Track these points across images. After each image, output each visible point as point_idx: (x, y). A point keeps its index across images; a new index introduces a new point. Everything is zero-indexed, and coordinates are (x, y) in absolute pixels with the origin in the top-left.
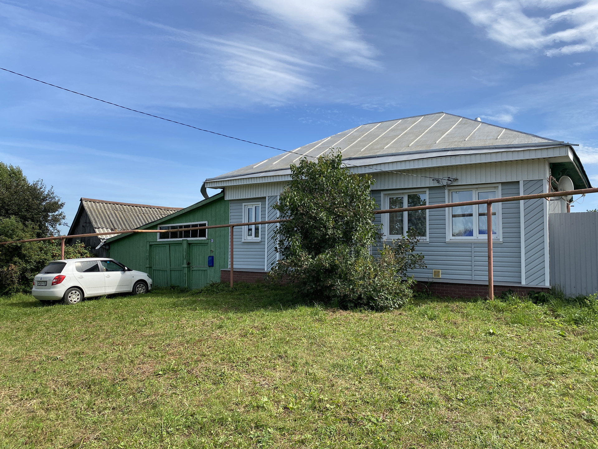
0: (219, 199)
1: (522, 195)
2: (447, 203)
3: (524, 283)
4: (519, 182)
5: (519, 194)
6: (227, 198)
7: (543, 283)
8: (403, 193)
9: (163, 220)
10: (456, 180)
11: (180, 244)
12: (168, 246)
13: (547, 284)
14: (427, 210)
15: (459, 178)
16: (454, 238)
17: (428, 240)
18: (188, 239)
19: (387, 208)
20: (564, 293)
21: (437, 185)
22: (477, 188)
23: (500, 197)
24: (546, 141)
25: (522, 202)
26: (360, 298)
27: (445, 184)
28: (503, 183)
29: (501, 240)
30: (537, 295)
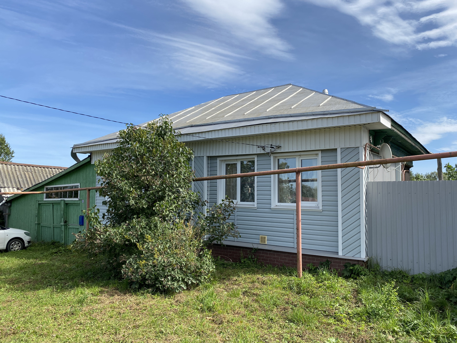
0: (87, 164)
1: (339, 163)
2: (272, 170)
3: (341, 254)
4: (336, 149)
5: (336, 161)
6: (93, 163)
7: (359, 255)
8: (237, 160)
9: (47, 182)
10: (279, 147)
11: (58, 203)
12: (51, 205)
13: (363, 257)
14: (256, 177)
15: (282, 145)
16: (279, 204)
17: (256, 206)
18: (66, 199)
19: (223, 174)
20: (381, 265)
21: (263, 152)
22: (300, 155)
23: (319, 165)
24: (362, 107)
25: (339, 170)
26: (144, 279)
27: (269, 151)
28: (322, 151)
29: (321, 208)
30: (351, 268)
